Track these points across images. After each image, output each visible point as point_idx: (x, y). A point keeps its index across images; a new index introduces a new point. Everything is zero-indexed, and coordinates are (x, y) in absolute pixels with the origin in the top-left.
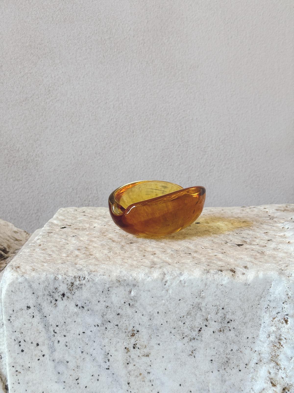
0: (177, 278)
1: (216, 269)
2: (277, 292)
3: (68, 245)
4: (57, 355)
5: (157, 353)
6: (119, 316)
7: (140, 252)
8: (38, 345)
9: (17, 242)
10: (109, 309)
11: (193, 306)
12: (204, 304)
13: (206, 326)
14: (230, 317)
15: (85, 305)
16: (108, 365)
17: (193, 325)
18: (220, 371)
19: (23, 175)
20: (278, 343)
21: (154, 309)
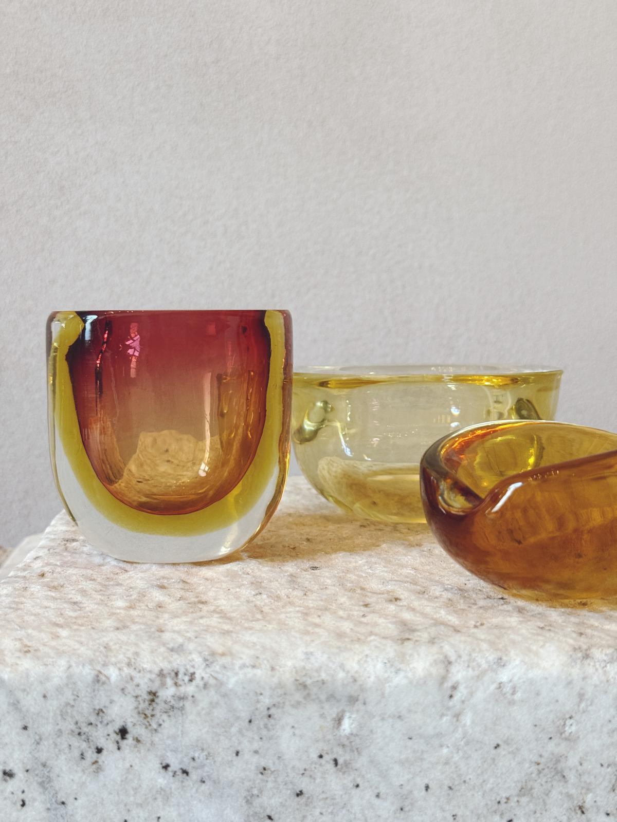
0: (490, 674)
3: (126, 575)
6: (302, 800)
7: (349, 594)
10: (271, 778)
11: (541, 767)
12: (573, 761)
15: (193, 764)
21: (414, 775)
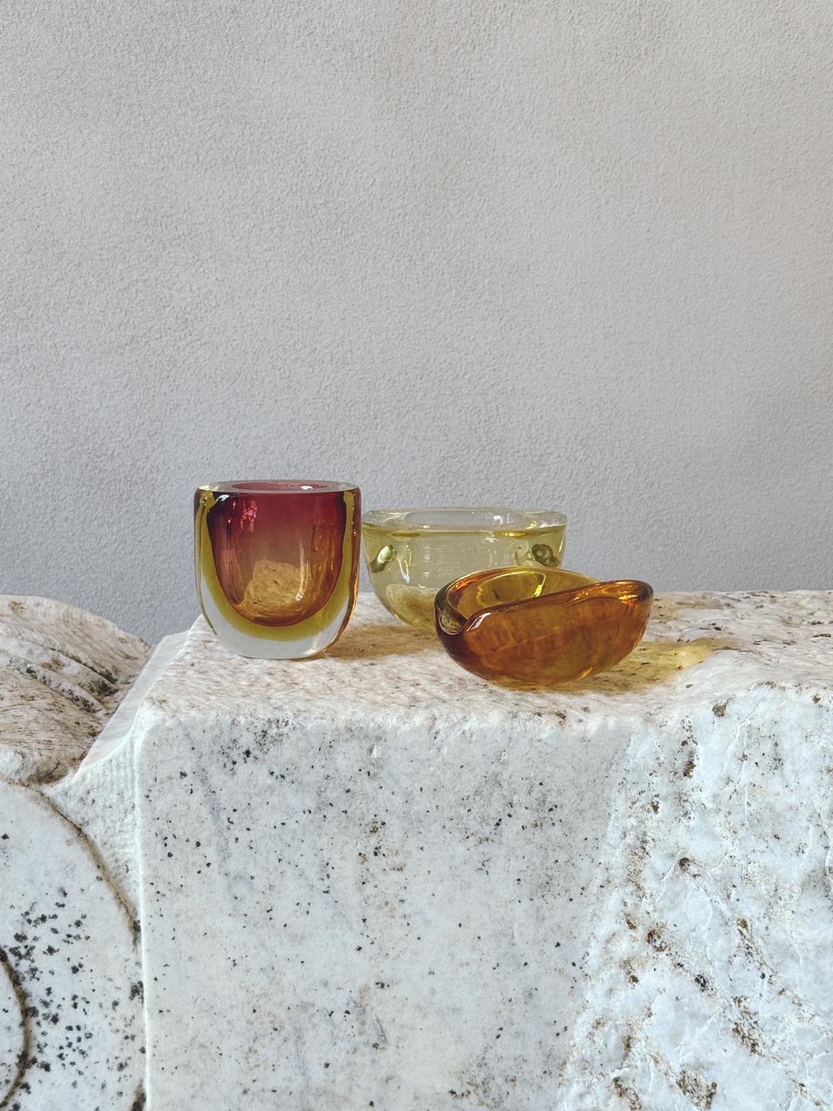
0: (458, 725)
1: (530, 711)
2: (639, 754)
3: (247, 666)
4: (233, 866)
5: (418, 865)
6: (350, 794)
7: (389, 681)
8: (198, 844)
9: (129, 661)
10: (332, 782)
11: (487, 779)
12: (506, 776)
13: (510, 816)
14: (554, 800)
15: (287, 772)
16: (327, 884)
17: (486, 814)
18: (535, 901)
19: (122, 513)
20: (641, 847)
21: (414, 782)
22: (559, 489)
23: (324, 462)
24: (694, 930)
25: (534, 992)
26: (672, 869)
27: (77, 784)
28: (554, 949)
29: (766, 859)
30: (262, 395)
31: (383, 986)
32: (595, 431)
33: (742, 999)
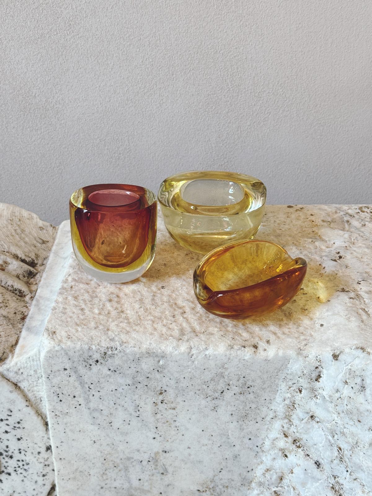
1: (240, 345)
2: (294, 368)
5: (183, 408)
6: (149, 379)
7: (170, 308)
8: (74, 397)
9: (44, 245)
10: (140, 374)
11: (217, 374)
12: (226, 373)
13: (228, 389)
14: (250, 383)
15: (117, 369)
16: (138, 414)
17: (216, 389)
18: (239, 422)
19: (42, 124)
20: (293, 406)
21: (180, 375)
22: (268, 109)
23: (146, 98)
24: (316, 445)
25: (238, 456)
26: (307, 419)
27: (13, 366)
28: (248, 441)
29: (353, 429)
30: (112, 64)
31: (166, 452)
32: (289, 79)
33: (336, 477)
